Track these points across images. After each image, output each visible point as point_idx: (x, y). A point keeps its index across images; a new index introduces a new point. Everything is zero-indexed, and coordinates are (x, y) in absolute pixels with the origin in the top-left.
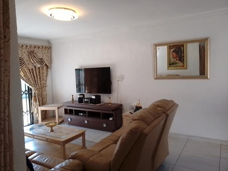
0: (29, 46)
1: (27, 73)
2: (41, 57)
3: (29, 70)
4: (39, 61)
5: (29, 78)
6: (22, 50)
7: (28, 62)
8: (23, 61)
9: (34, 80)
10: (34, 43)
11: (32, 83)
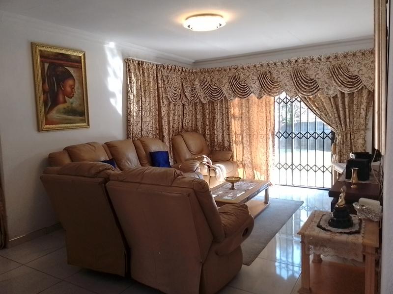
0: (333, 57)
1: (325, 104)
2: (356, 73)
3: (330, 98)
4: (349, 82)
5: (328, 113)
6: (317, 66)
7: (326, 85)
8: (316, 84)
9: (336, 115)
10: (341, 51)
11: (332, 120)
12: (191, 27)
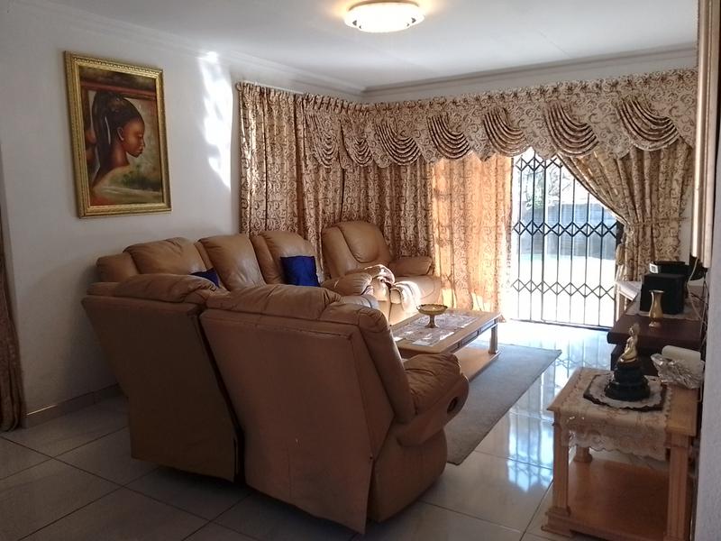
0: (624, 84)
1: (606, 171)
2: (665, 114)
3: (615, 161)
4: (652, 130)
7: (609, 136)
9: (627, 193)
10: (639, 71)
11: (618, 202)
12: (358, 24)
